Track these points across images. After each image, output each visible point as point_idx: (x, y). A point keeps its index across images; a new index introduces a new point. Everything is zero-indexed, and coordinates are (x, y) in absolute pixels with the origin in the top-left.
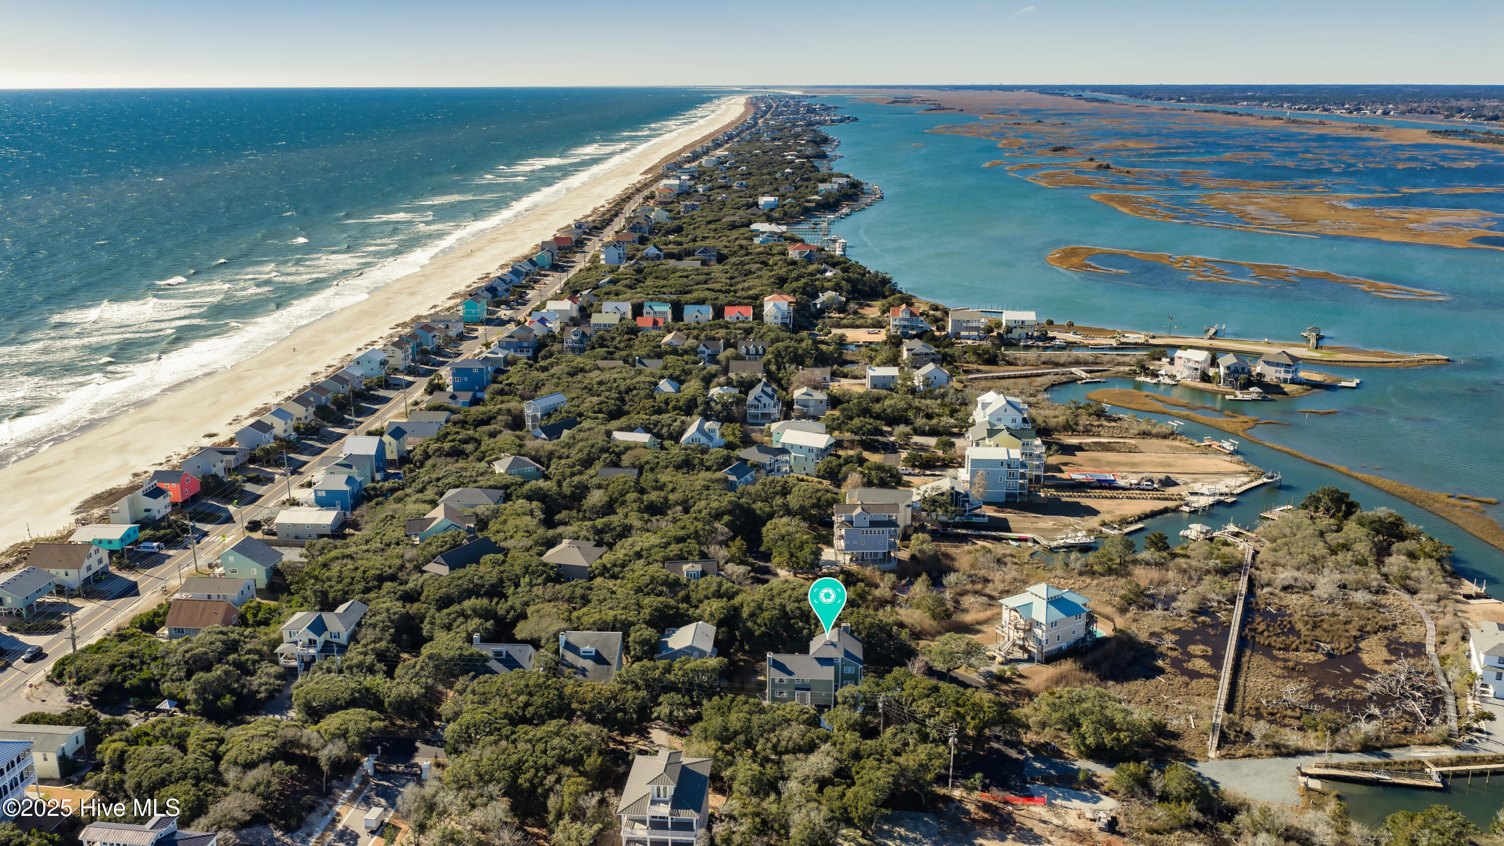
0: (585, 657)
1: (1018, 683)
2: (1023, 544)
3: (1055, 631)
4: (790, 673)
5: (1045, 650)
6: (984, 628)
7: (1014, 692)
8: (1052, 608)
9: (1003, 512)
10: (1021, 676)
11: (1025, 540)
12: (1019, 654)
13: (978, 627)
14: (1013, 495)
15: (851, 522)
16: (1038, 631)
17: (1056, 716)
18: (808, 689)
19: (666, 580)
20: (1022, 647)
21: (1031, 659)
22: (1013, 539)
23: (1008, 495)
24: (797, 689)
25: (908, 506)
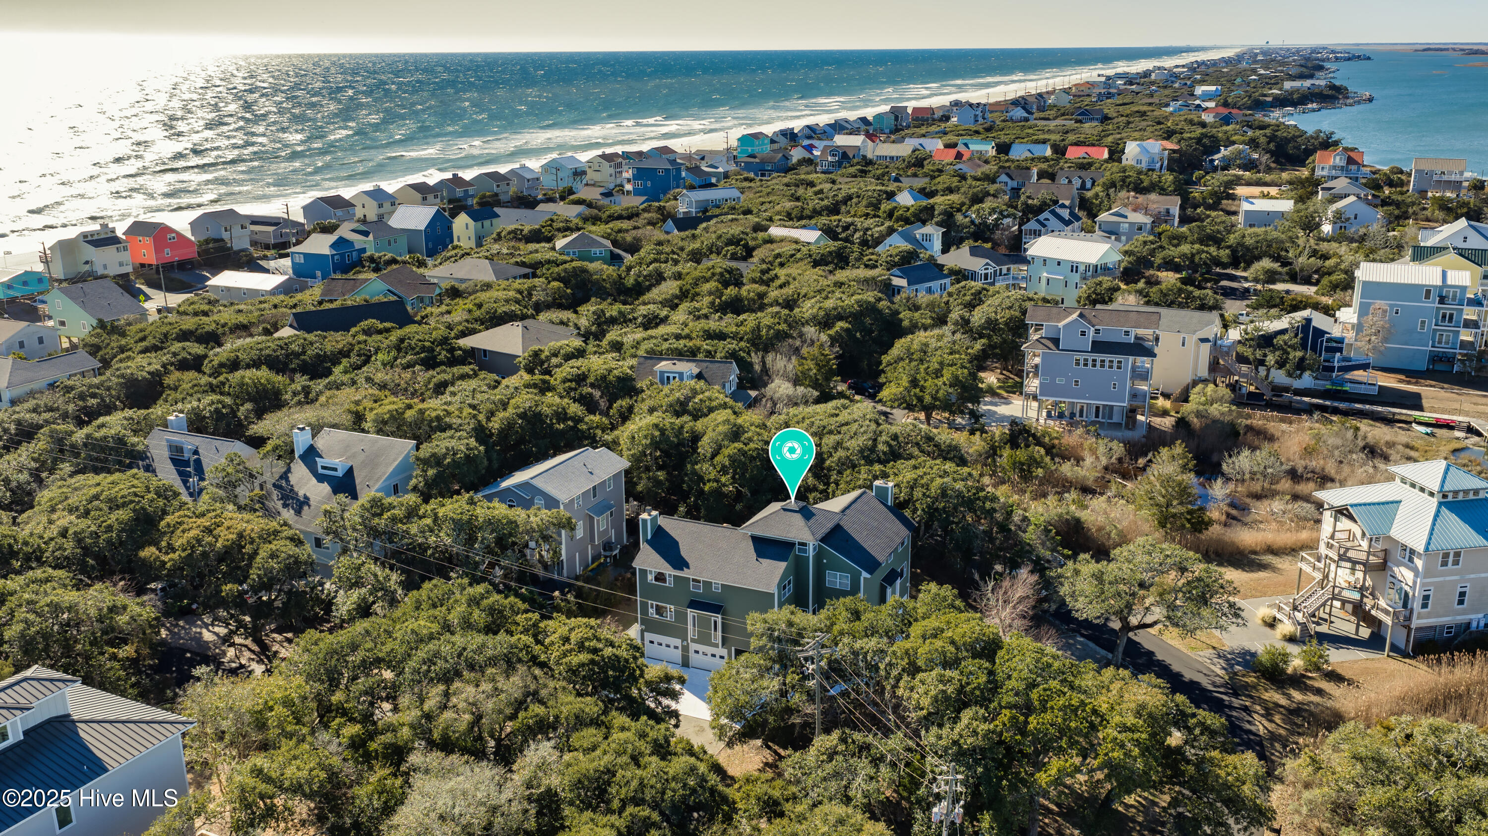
0: (321, 478)
1: (1319, 692)
2: (1439, 432)
3: (1452, 578)
4: (679, 563)
5: (1415, 623)
6: (1283, 563)
7: (1295, 712)
8: (1451, 519)
9: (1416, 384)
10: (1335, 677)
11: (1449, 426)
12: (1346, 626)
13: (1268, 558)
14: (1449, 360)
15: (1056, 341)
16: (1405, 575)
17: (1377, 795)
18: (716, 609)
19: (604, 378)
20: (1359, 612)
21: (1375, 642)
22: (1420, 423)
23: (1435, 358)
24: (694, 604)
25: (1204, 340)
